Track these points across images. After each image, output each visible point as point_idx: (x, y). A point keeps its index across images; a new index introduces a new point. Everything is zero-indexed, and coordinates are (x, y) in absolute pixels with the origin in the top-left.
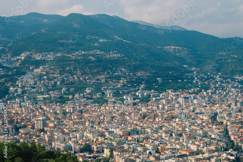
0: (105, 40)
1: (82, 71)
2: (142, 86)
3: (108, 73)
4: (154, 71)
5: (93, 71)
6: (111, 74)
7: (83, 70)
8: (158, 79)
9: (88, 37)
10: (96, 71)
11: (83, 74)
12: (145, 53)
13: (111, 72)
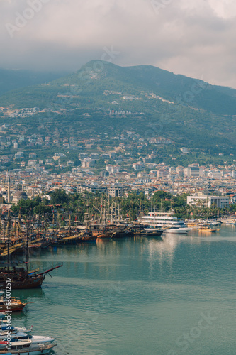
0: (131, 98)
1: (61, 131)
2: (150, 156)
3: (103, 136)
4: (181, 138)
5: (78, 132)
6: (107, 138)
7: (63, 130)
8: (182, 149)
9: (107, 93)
10: (83, 132)
11: (62, 136)
12: (191, 118)
13: (109, 135)
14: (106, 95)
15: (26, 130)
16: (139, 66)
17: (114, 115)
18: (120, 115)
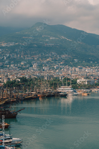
0: (54, 38)
1: (24, 52)
2: (62, 63)
3: (42, 54)
4: (75, 55)
5: (32, 53)
6: (44, 55)
8: (75, 60)
10: (34, 53)
11: (25, 54)
12: (79, 47)
13: (44, 54)
14: (43, 37)
15: (9, 52)
16: (57, 25)
17: (47, 46)
18: (49, 45)
